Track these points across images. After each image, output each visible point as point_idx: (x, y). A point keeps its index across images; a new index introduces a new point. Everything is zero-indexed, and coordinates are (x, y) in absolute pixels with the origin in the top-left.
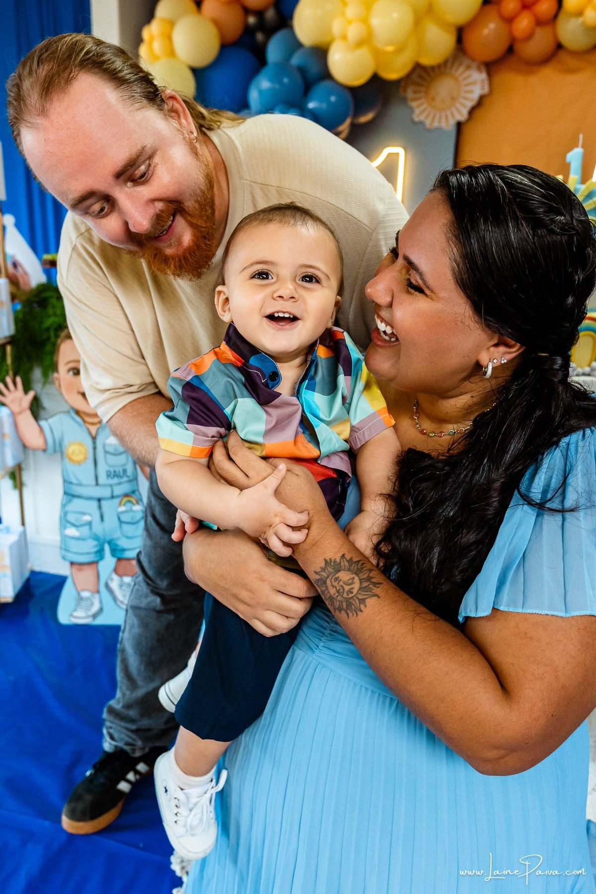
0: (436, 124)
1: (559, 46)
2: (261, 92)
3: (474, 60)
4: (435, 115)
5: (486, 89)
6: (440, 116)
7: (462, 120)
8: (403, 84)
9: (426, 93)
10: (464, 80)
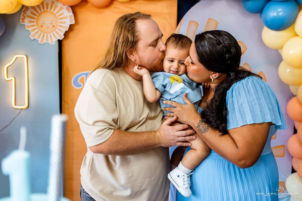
0: (45, 41)
4: (44, 35)
5: (73, 22)
6: (47, 36)
7: (61, 39)
8: (22, 17)
9: (37, 22)
10: (59, 16)
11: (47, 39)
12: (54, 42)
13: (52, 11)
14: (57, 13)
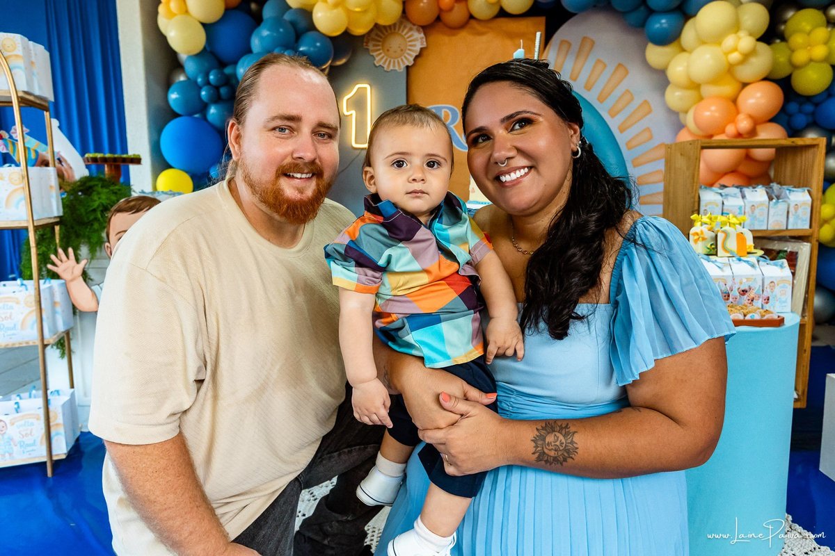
0: (391, 68)
1: (471, 17)
2: (262, 38)
3: (414, 25)
4: (390, 61)
5: (425, 45)
6: (394, 62)
7: (410, 65)
8: (365, 40)
9: (383, 46)
10: (408, 38)
11: (394, 66)
12: (401, 68)
13: (400, 32)
14: (405, 35)
